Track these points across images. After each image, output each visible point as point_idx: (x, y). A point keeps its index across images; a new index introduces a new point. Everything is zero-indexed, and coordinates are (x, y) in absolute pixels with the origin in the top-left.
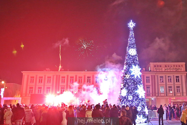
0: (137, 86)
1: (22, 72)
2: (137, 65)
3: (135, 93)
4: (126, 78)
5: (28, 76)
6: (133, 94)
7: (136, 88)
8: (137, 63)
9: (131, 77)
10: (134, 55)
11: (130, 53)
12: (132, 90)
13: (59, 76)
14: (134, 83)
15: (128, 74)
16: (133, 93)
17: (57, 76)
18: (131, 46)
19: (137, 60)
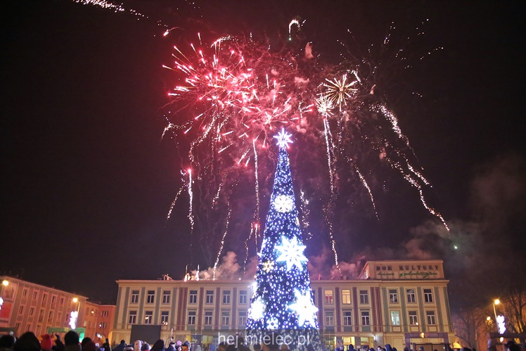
0: (291, 292)
1: (117, 281)
2: (295, 238)
3: (286, 310)
4: (263, 271)
5: (128, 289)
6: (281, 315)
7: (290, 298)
8: (294, 232)
9: (276, 269)
10: (288, 211)
11: (277, 208)
12: (277, 304)
13: (186, 289)
14: (283, 283)
15: (269, 261)
16: (280, 312)
17: (181, 290)
18: (280, 189)
19: (294, 225)
